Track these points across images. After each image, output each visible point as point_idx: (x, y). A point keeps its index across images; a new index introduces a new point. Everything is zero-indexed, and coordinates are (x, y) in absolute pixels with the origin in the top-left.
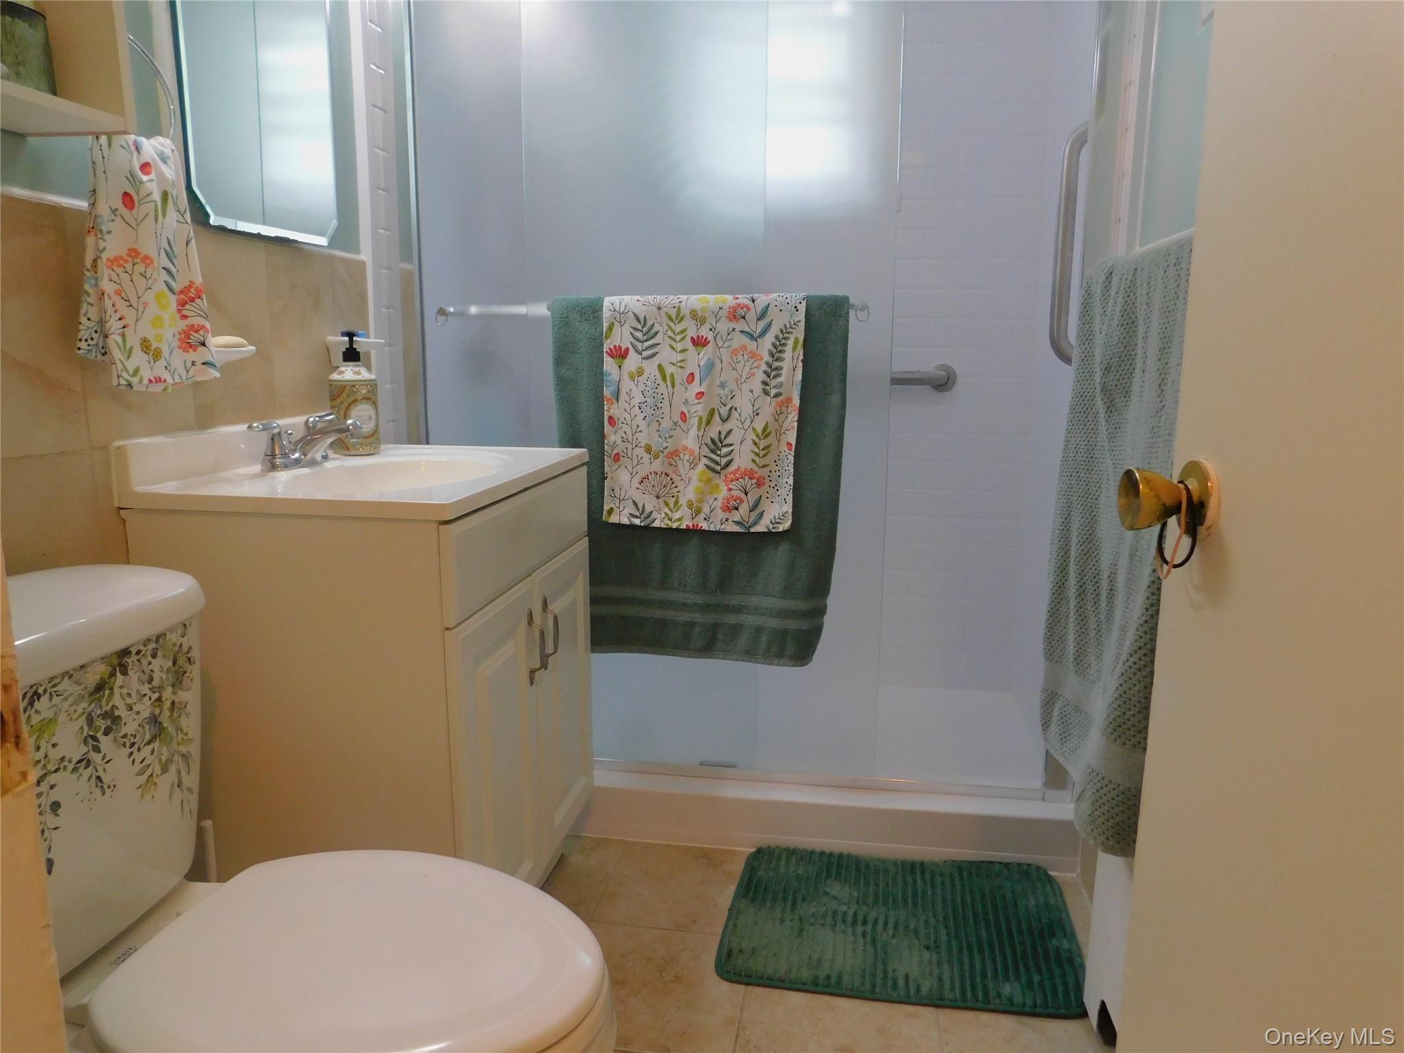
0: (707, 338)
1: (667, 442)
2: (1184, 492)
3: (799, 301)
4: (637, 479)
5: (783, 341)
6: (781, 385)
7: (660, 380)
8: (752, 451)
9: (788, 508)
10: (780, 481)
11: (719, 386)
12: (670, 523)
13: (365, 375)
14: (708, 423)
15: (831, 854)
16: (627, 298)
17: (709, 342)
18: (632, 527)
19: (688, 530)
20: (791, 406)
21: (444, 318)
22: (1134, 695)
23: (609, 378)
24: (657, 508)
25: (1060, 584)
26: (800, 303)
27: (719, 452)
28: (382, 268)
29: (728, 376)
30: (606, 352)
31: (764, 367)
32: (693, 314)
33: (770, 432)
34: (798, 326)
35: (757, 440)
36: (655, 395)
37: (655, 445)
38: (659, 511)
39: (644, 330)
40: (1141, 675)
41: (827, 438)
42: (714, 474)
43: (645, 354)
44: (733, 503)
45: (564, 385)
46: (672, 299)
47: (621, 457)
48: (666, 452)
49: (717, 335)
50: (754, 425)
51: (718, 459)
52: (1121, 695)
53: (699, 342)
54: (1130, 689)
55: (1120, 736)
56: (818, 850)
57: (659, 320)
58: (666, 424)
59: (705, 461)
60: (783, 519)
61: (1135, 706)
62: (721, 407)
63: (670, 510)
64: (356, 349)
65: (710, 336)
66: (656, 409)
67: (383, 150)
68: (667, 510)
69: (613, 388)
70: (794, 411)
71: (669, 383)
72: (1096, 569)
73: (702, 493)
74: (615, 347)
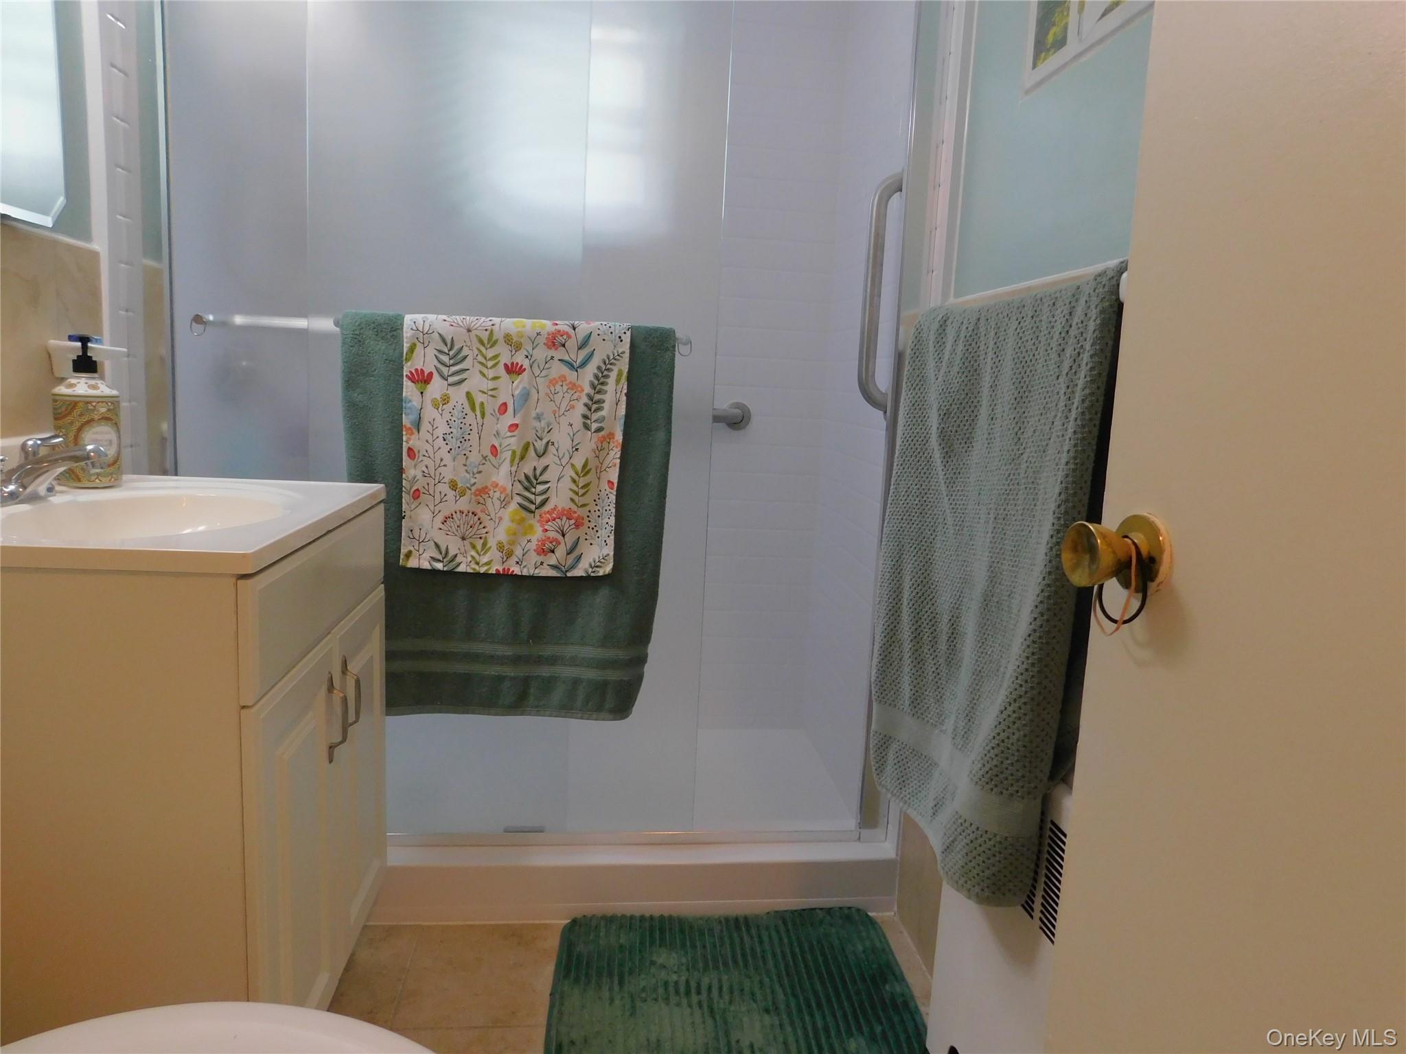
0: (522, 366)
1: (476, 478)
2: (1133, 548)
3: (623, 331)
4: (440, 518)
5: (606, 373)
6: (602, 419)
7: (468, 409)
8: (571, 490)
9: (609, 550)
10: (600, 521)
11: (535, 418)
12: (477, 567)
13: (104, 389)
14: (522, 458)
15: (652, 918)
16: (431, 317)
17: (525, 369)
18: (434, 572)
19: (498, 574)
20: (613, 442)
21: (201, 327)
22: (1012, 744)
23: (410, 404)
24: (463, 550)
25: (892, 627)
26: (625, 333)
27: (533, 490)
28: (121, 262)
29: (546, 407)
30: (406, 375)
31: (585, 400)
32: (508, 339)
33: (590, 469)
34: (622, 357)
35: (576, 478)
36: (462, 425)
37: (463, 478)
38: (465, 554)
39: (451, 353)
40: (1021, 724)
41: (651, 477)
42: (528, 514)
43: (452, 380)
44: (548, 545)
45: (356, 414)
46: (484, 321)
47: (421, 495)
48: (473, 489)
49: (533, 362)
50: (574, 461)
51: (532, 497)
52: (998, 745)
53: (513, 370)
54: (1008, 738)
55: (996, 786)
56: (638, 914)
57: (469, 344)
58: (475, 458)
59: (518, 499)
60: (604, 563)
61: (1013, 755)
62: (536, 441)
63: (478, 553)
64: (91, 357)
65: (526, 364)
66: (463, 441)
67: (122, 120)
68: (473, 553)
69: (413, 417)
70: (617, 447)
71: (478, 413)
72: (932, 613)
73: (515, 534)
74: (416, 370)
